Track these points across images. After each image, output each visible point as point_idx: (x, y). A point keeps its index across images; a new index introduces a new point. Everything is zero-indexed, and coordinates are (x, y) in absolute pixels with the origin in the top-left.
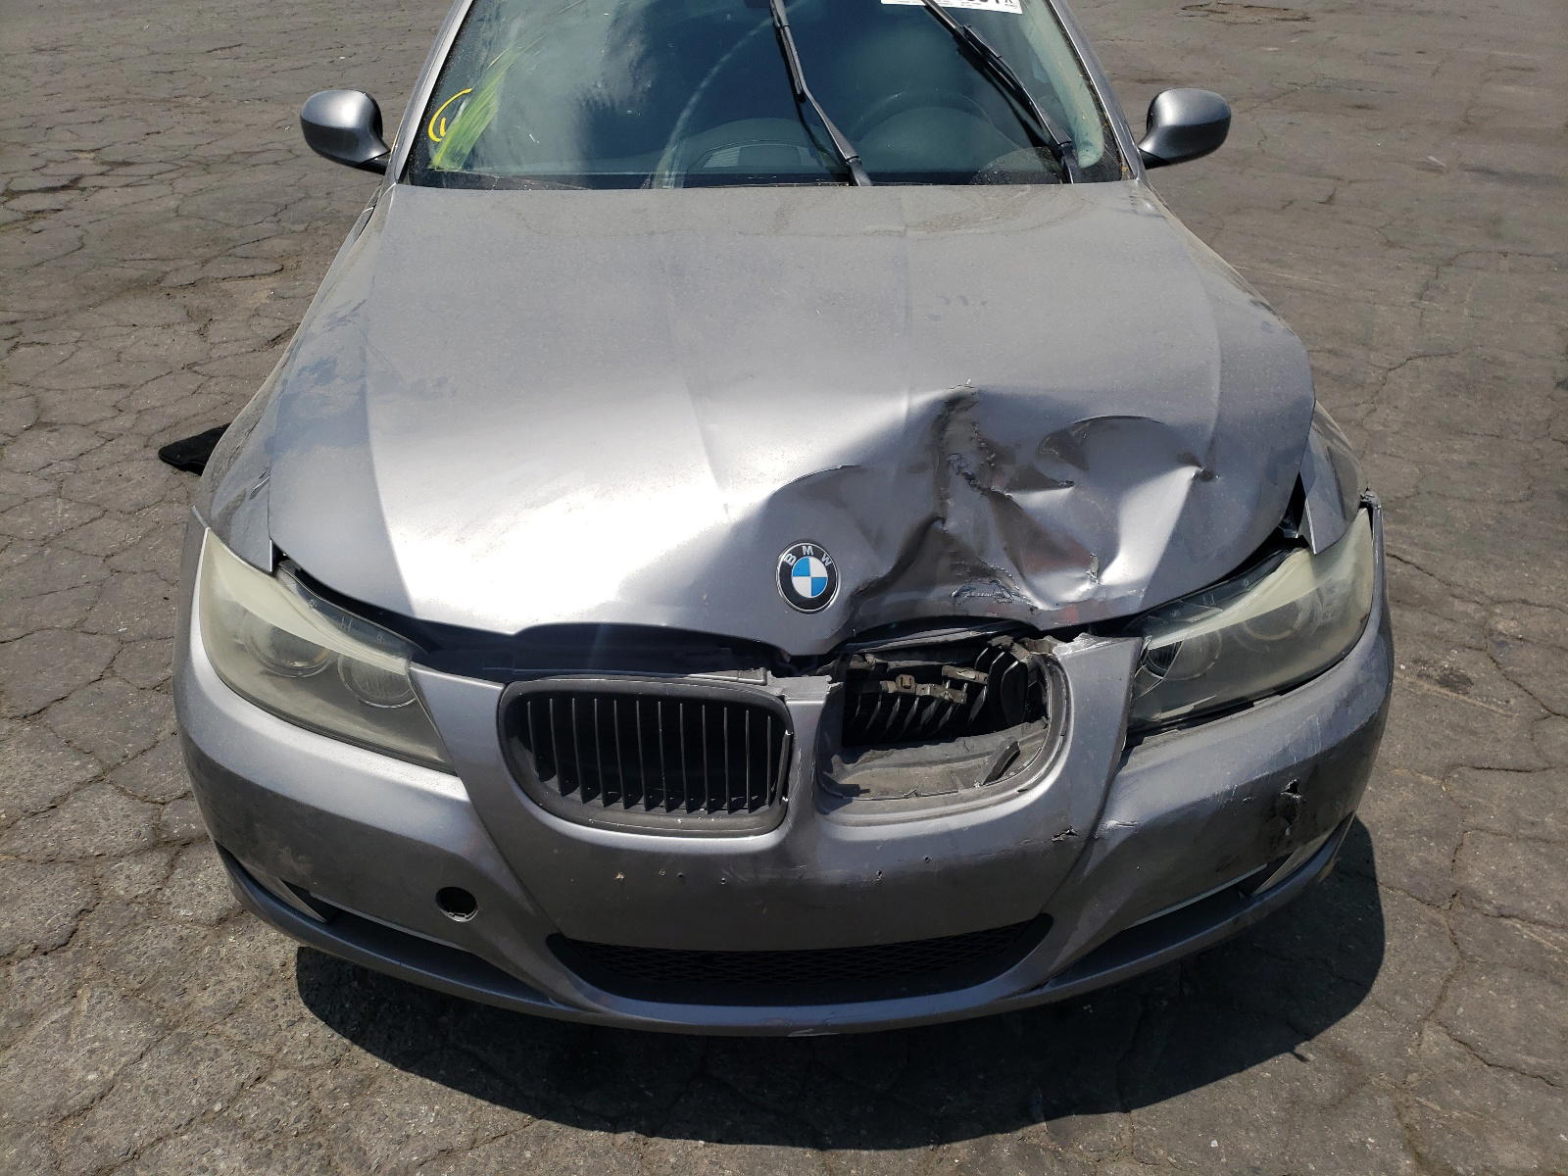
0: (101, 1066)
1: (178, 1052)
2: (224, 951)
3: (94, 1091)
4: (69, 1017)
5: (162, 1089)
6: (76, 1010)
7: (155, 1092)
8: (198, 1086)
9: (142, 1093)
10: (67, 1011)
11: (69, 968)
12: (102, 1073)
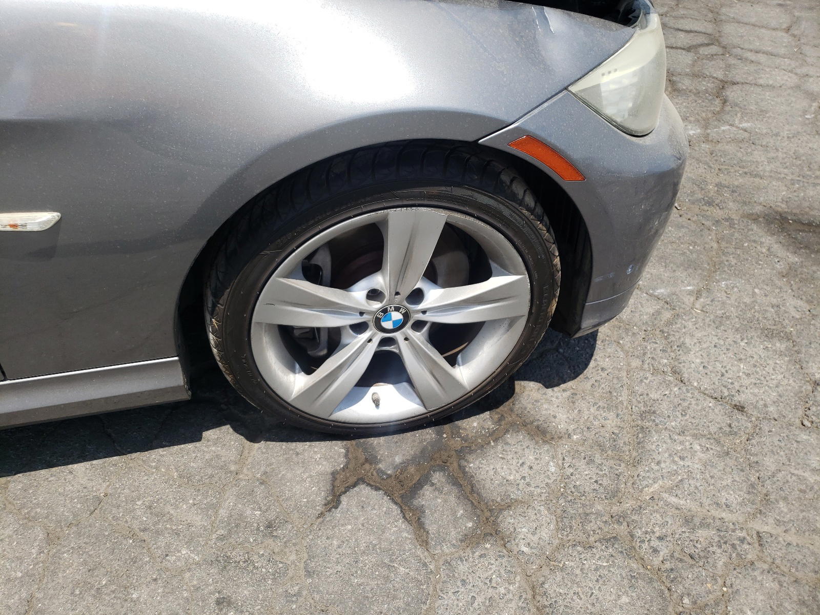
0: (688, 447)
1: (654, 412)
2: (572, 427)
3: (703, 441)
4: (670, 490)
5: (680, 408)
6: (662, 490)
7: (683, 411)
8: (667, 393)
9: (688, 416)
10: (665, 496)
11: (635, 517)
12: (691, 444)
